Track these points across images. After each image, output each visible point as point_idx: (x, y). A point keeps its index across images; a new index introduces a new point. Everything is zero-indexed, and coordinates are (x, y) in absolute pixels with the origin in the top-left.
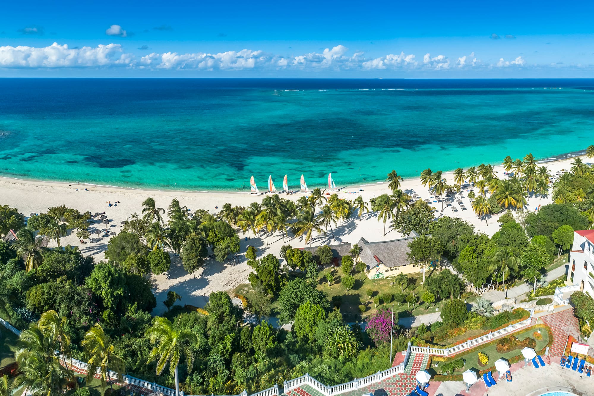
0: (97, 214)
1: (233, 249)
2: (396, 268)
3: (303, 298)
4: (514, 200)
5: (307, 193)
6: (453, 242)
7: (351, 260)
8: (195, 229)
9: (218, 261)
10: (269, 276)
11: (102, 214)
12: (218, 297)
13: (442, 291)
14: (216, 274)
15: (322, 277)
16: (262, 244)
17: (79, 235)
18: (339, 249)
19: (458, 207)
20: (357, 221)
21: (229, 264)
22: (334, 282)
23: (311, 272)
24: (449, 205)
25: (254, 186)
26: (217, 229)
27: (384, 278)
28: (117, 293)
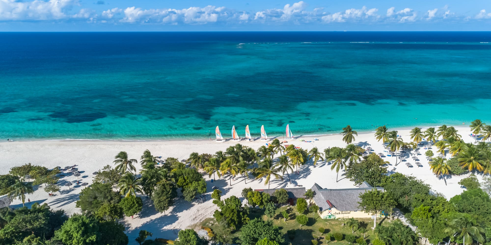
0: (67, 168)
1: (200, 191)
2: (347, 212)
3: (261, 234)
4: (480, 165)
5: (267, 140)
6: (407, 198)
7: (306, 202)
8: (166, 176)
9: (186, 201)
10: (232, 213)
11: (72, 167)
12: (187, 234)
13: (393, 240)
14: (185, 211)
15: (279, 213)
16: (226, 184)
17: (47, 190)
18: (294, 192)
19: (413, 162)
20: (311, 167)
21: (196, 202)
22: (289, 218)
23: (269, 210)
24: (405, 161)
25: (219, 134)
26: (185, 175)
27: (336, 219)
28: (90, 240)
